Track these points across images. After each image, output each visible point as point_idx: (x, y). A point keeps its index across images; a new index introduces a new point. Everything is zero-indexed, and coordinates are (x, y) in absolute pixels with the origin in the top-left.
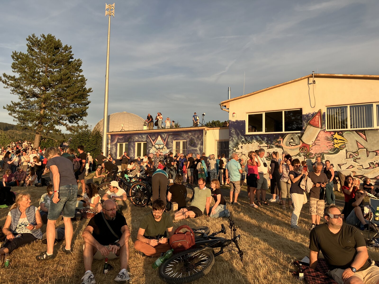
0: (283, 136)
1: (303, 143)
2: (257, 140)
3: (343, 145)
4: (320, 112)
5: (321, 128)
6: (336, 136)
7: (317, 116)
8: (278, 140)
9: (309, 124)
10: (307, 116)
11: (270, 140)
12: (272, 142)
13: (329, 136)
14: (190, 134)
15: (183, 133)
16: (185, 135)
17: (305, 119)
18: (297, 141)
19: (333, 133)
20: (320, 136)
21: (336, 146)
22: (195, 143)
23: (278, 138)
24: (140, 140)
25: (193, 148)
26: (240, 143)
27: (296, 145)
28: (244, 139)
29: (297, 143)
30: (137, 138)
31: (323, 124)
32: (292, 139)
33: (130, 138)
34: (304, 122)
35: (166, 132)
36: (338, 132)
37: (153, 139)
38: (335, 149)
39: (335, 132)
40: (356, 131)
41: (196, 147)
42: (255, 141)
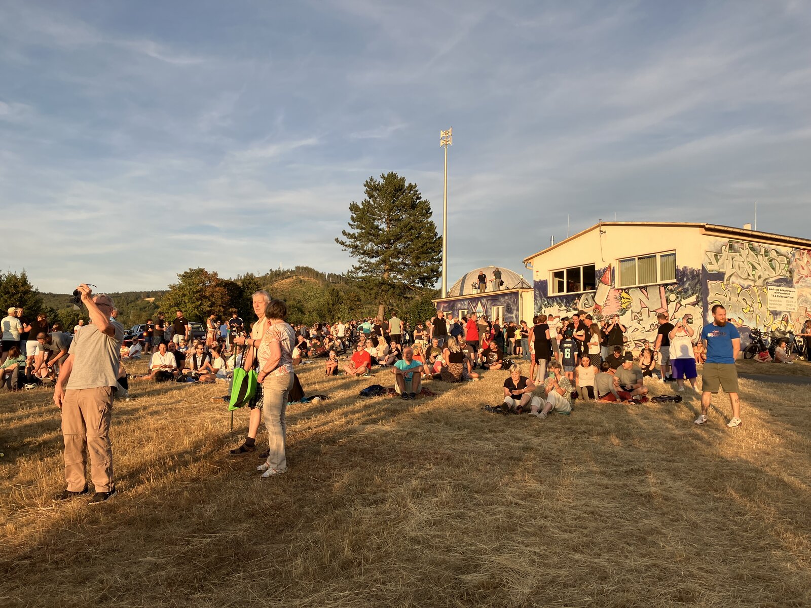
0: (579, 296)
1: (596, 304)
2: (558, 303)
3: (628, 305)
4: (609, 267)
5: (611, 286)
6: (624, 294)
7: (607, 272)
8: (575, 302)
9: (601, 281)
10: (599, 271)
11: (568, 302)
12: (570, 304)
13: (618, 295)
14: (506, 298)
15: (500, 297)
16: (502, 300)
17: (597, 276)
18: (591, 301)
19: (621, 291)
20: (610, 295)
21: (624, 306)
22: (511, 308)
23: (575, 299)
24: (463, 307)
25: (510, 315)
26: (543, 307)
27: (591, 306)
28: (546, 302)
29: (590, 304)
30: (459, 305)
31: (613, 280)
32: (587, 299)
33: (453, 305)
34: (596, 279)
35: (485, 297)
36: (625, 289)
37: (474, 305)
38: (622, 310)
39: (622, 289)
40: (640, 288)
41: (512, 313)
42: (555, 304)
